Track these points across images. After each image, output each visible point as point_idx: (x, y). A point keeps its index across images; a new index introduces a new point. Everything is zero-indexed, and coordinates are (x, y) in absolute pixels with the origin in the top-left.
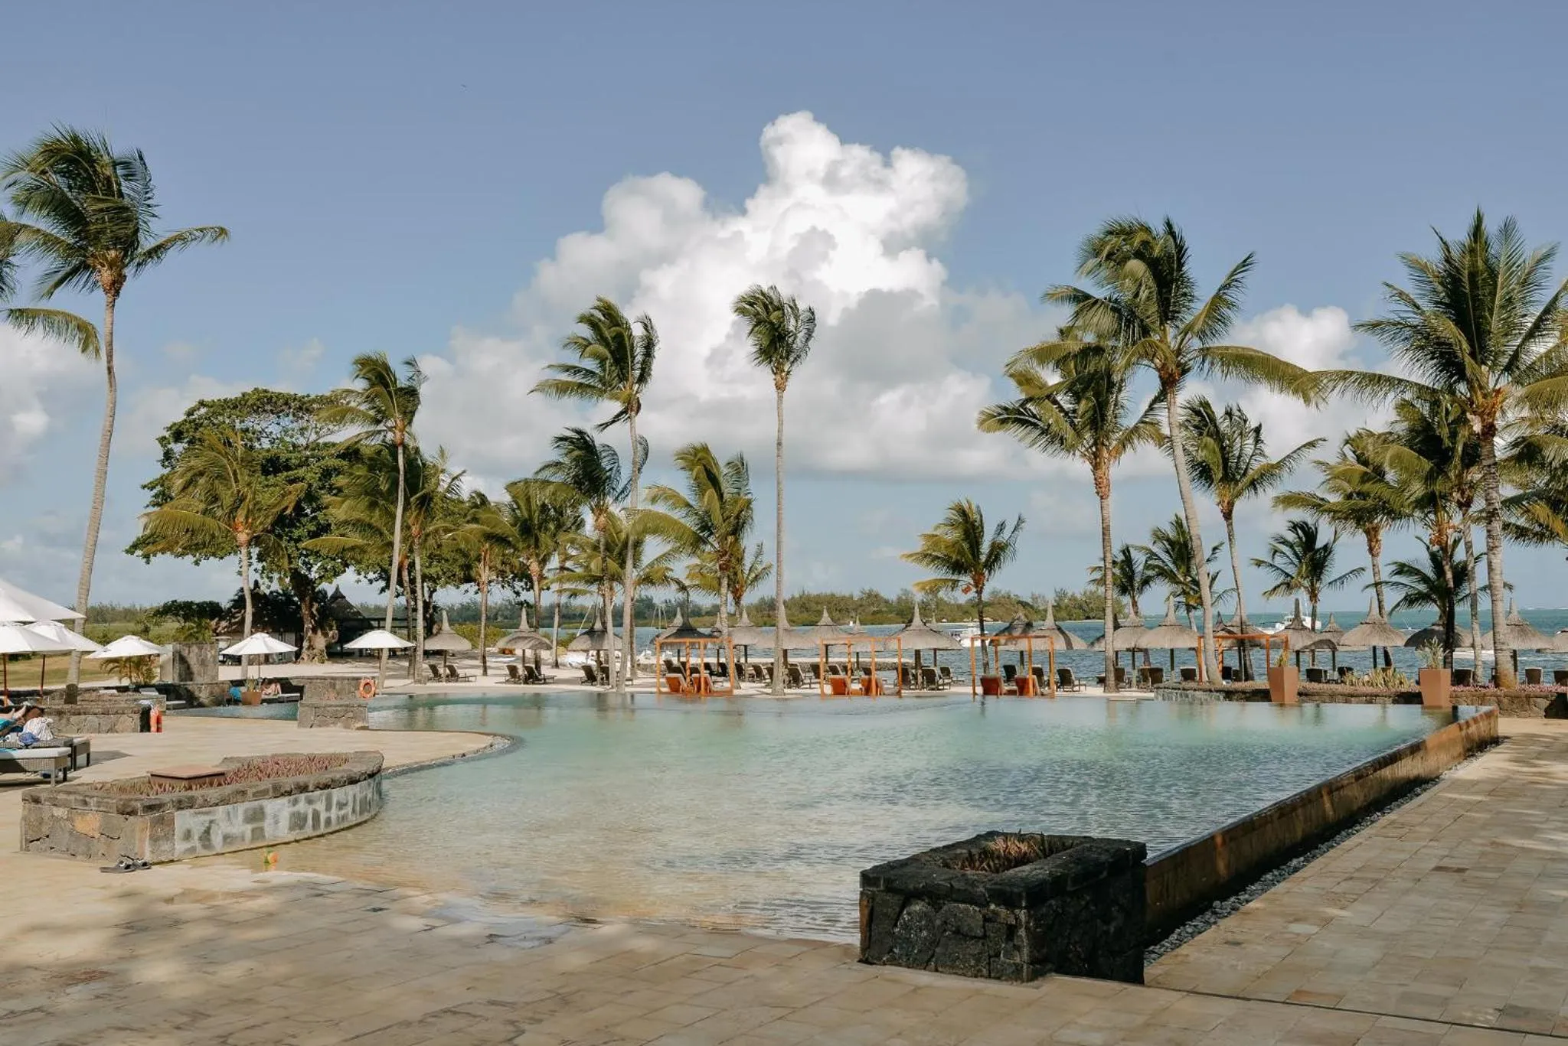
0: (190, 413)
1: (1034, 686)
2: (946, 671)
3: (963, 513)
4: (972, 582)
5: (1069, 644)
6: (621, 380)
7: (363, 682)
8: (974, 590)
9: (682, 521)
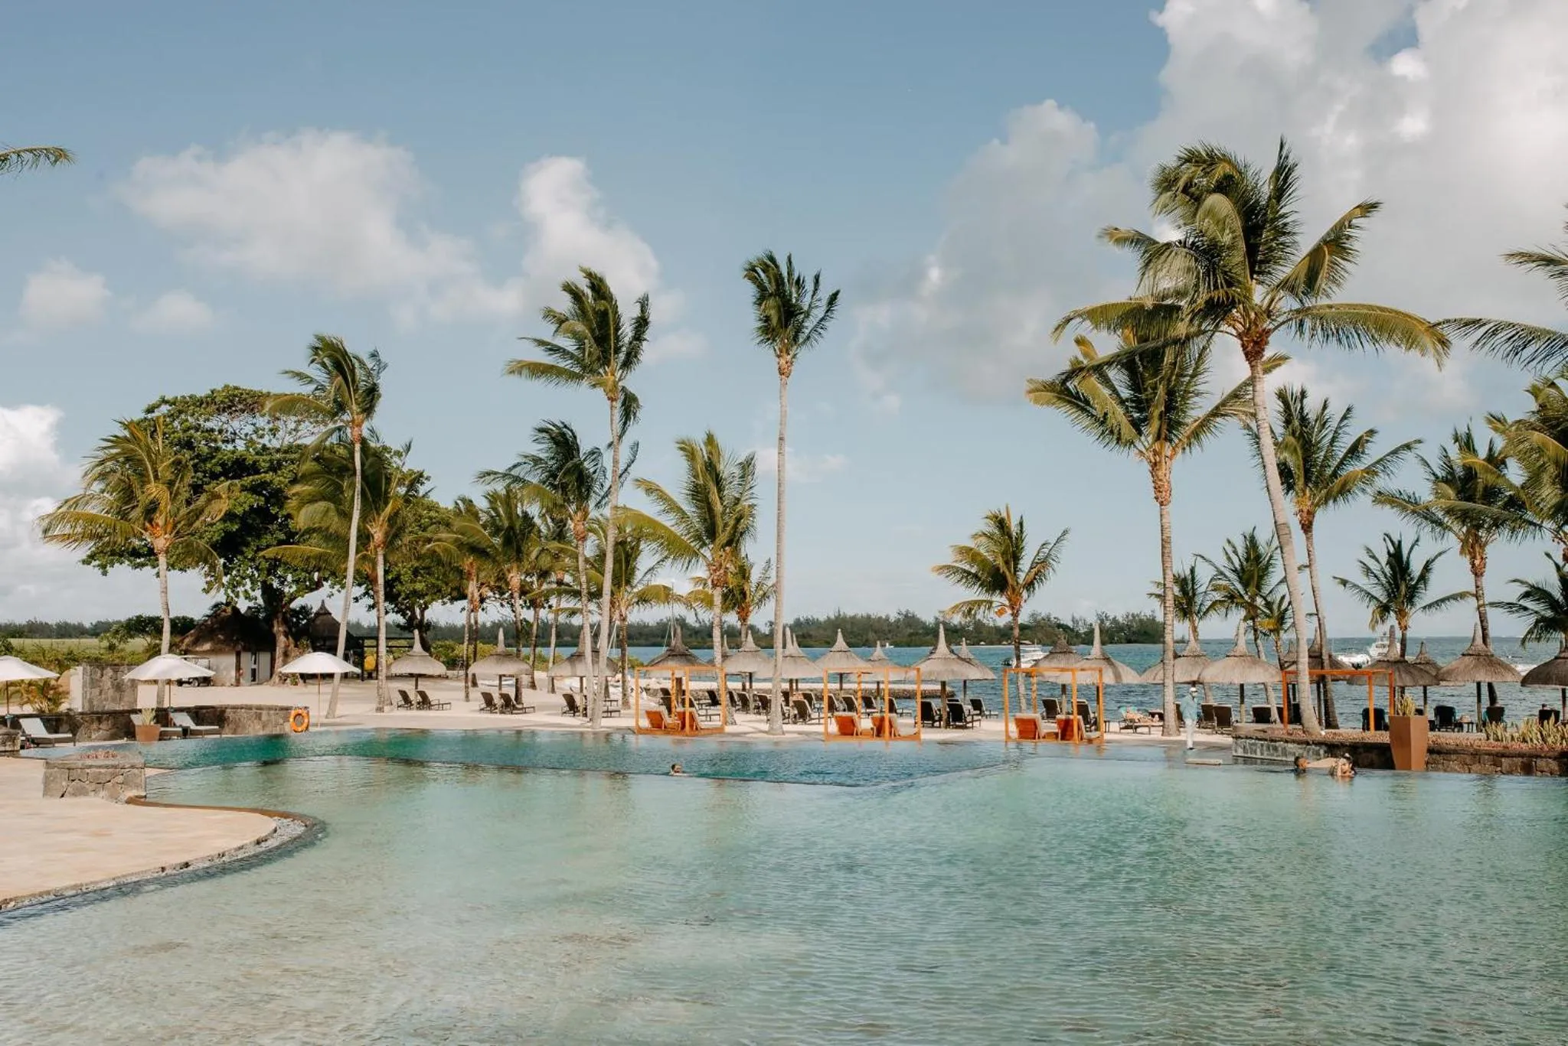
0: (150, 410)
1: (1079, 729)
2: (977, 704)
3: (1001, 524)
4: (1007, 603)
5: (1118, 676)
6: (602, 365)
7: (293, 713)
8: (1009, 612)
9: (673, 529)
